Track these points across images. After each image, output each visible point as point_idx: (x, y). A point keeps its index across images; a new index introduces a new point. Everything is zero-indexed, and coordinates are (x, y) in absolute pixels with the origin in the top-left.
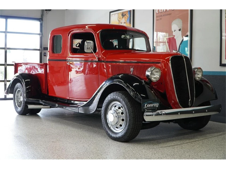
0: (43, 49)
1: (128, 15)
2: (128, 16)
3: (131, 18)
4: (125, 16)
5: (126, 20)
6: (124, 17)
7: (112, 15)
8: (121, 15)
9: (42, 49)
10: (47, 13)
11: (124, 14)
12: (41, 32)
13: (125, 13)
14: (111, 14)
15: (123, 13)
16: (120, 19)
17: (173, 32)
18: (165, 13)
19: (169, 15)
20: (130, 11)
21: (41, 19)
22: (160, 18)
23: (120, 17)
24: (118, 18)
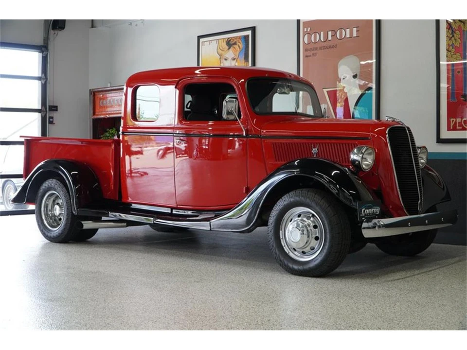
0: (49, 110)
1: (241, 45)
2: (241, 47)
3: (248, 50)
4: (235, 46)
5: (238, 53)
6: (232, 48)
7: (202, 42)
8: (225, 43)
9: (46, 109)
10: (55, 35)
11: (233, 42)
12: (43, 75)
13: (235, 41)
14: (202, 40)
15: (230, 40)
16: (223, 52)
17: (340, 80)
18: (324, 44)
19: (332, 47)
20: (246, 37)
21: (43, 48)
22: (313, 52)
23: (222, 46)
24: (218, 48)
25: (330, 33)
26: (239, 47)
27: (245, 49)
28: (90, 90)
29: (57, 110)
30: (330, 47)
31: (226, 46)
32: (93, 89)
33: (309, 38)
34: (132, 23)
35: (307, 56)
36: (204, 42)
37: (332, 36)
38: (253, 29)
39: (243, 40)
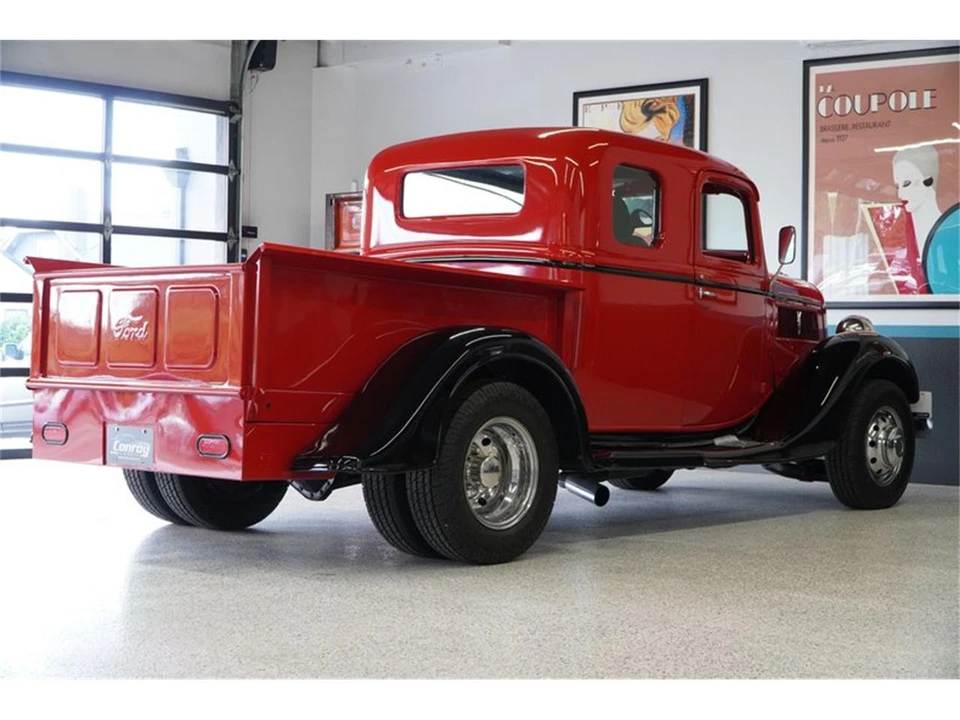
0: (243, 236)
1: (677, 113)
2: (675, 118)
3: (692, 125)
4: (662, 115)
5: (668, 129)
6: (654, 118)
7: (585, 105)
8: (639, 109)
9: (236, 231)
10: (254, 80)
11: (658, 108)
12: (232, 162)
13: (661, 105)
14: (582, 101)
15: (650, 104)
16: (634, 127)
17: (898, 188)
18: (862, 119)
19: (880, 125)
22: (838, 133)
23: (631, 114)
24: (623, 119)
25: (875, 99)
26: (672, 117)
27: (686, 121)
28: (328, 196)
29: (255, 236)
30: (875, 125)
31: (641, 114)
32: (334, 195)
33: (830, 107)
34: (414, 61)
35: (824, 141)
36: (590, 105)
37: (879, 104)
38: (704, 83)
39: (681, 103)
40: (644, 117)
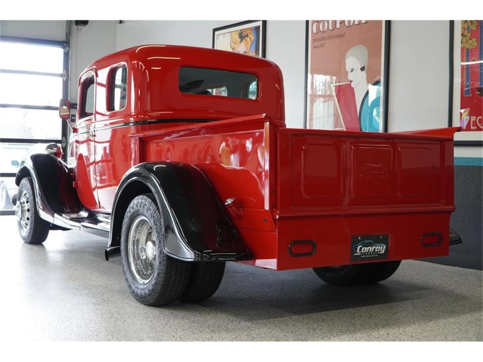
1: (252, 36)
2: (252, 39)
3: (259, 43)
4: (246, 38)
5: (249, 46)
6: (244, 40)
8: (238, 35)
10: (78, 30)
11: (245, 35)
12: (65, 71)
13: (247, 33)
14: (217, 33)
15: (243, 32)
16: (236, 45)
17: (348, 73)
18: (332, 33)
19: (340, 36)
20: (257, 28)
21: (65, 43)
22: (321, 42)
23: (235, 39)
24: (232, 42)
25: (338, 22)
26: (250, 39)
27: (256, 44)
31: (238, 38)
33: (318, 28)
35: (315, 47)
36: (219, 35)
37: (340, 24)
38: (264, 22)
39: (254, 31)
40: (239, 40)
